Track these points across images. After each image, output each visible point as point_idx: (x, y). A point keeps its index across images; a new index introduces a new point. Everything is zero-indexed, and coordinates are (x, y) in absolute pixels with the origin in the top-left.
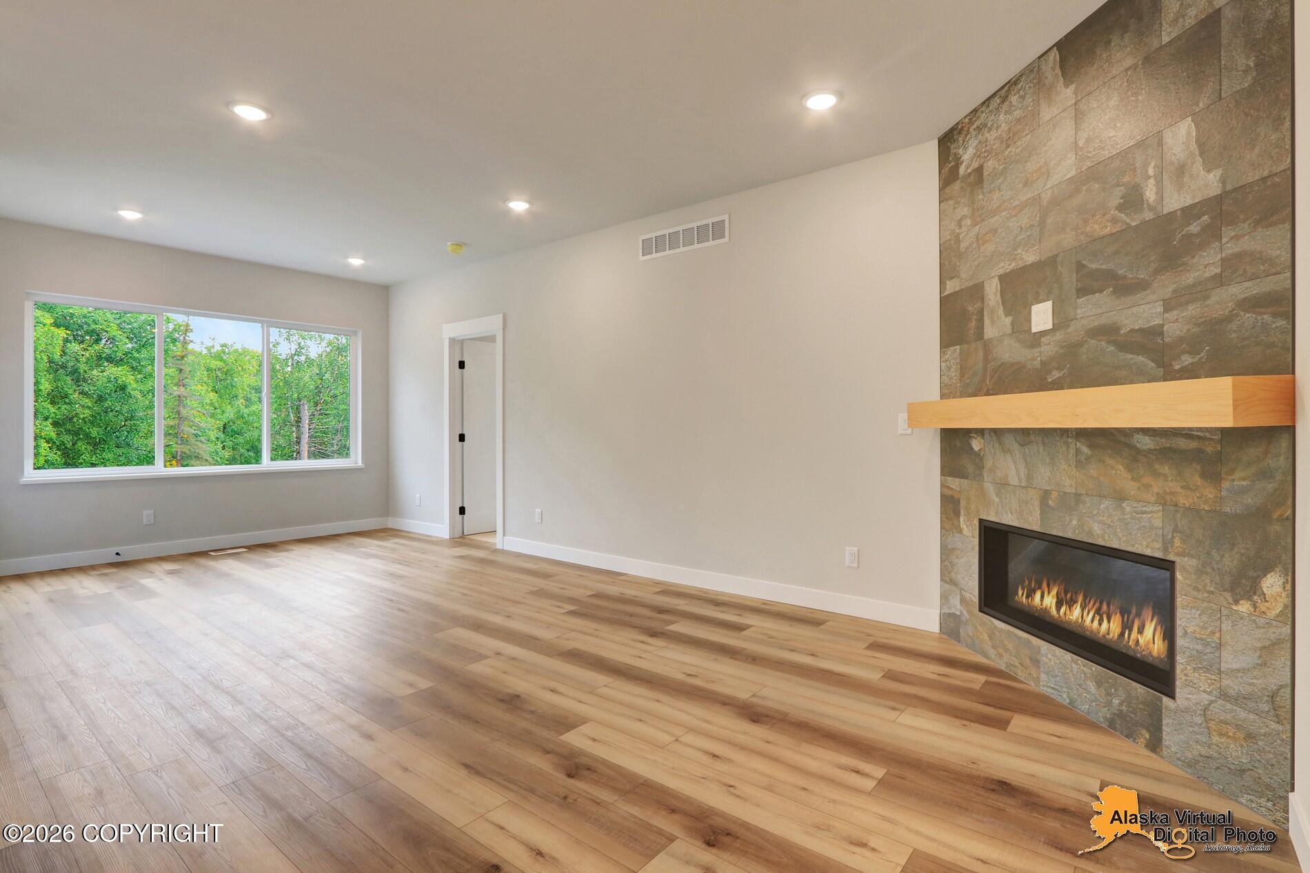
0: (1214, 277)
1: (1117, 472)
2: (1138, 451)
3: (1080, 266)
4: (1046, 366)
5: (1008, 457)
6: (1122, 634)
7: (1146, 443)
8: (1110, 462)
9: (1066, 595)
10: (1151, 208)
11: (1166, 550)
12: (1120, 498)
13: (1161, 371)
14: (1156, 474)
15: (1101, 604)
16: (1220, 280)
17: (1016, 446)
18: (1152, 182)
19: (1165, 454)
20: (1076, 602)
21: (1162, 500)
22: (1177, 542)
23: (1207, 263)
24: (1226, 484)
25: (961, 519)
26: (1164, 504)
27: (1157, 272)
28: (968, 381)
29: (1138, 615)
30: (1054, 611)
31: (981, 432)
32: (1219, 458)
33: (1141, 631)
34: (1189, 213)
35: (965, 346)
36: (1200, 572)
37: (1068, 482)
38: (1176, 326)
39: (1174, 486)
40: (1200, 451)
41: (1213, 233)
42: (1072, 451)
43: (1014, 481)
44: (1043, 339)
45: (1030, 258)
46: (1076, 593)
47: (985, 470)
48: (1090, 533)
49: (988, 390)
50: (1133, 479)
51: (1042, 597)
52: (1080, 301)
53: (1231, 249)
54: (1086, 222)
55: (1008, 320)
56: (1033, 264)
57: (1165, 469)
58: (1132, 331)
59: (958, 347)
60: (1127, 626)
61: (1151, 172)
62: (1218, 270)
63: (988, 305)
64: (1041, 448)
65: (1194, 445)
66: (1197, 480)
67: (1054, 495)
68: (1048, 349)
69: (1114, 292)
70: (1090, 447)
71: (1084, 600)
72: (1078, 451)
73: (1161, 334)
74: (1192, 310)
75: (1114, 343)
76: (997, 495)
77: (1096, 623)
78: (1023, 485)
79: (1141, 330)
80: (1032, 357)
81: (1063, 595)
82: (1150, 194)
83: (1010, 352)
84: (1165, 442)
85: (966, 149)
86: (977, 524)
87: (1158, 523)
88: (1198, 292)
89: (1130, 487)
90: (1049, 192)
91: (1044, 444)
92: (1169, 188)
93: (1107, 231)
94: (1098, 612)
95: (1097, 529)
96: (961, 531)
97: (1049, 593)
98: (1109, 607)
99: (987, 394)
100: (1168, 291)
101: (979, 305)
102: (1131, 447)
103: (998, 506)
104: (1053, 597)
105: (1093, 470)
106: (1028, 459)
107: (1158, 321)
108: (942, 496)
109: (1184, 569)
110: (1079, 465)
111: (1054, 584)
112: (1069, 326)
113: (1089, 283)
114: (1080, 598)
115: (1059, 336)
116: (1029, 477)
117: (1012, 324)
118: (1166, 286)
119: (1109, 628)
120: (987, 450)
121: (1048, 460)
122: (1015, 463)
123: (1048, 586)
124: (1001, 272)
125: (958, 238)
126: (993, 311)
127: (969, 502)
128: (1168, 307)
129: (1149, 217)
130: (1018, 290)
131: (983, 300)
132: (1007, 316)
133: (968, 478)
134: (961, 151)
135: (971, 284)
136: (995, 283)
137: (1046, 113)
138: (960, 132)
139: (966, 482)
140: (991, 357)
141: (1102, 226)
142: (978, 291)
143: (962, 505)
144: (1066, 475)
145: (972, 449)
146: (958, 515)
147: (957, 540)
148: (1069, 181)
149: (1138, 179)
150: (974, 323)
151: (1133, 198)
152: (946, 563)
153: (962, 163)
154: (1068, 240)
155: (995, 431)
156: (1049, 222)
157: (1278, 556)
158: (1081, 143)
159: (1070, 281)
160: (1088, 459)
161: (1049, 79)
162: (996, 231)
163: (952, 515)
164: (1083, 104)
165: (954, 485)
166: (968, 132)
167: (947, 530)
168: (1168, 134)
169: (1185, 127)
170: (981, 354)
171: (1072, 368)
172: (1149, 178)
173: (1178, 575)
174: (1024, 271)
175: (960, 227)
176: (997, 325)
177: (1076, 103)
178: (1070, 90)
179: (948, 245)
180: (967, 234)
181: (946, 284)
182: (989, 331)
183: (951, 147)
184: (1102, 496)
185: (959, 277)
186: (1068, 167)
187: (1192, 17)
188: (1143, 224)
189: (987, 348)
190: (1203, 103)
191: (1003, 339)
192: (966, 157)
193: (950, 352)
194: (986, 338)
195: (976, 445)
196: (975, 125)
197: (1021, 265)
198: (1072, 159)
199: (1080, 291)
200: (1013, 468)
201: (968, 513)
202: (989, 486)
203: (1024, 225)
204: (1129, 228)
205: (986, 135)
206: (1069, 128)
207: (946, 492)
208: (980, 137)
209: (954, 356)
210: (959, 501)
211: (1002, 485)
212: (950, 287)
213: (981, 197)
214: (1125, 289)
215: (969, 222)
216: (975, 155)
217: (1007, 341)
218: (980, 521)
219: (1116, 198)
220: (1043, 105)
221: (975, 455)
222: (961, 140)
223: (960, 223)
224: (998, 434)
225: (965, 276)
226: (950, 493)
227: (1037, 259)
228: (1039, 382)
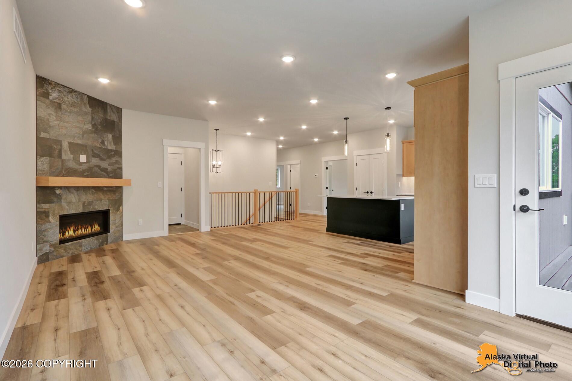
0: (114, 163)
1: (101, 195)
3: (92, 151)
4: (84, 171)
5: (72, 194)
6: (92, 230)
7: (105, 189)
8: (99, 193)
9: (76, 228)
11: (109, 207)
12: (101, 200)
13: (107, 176)
15: (85, 225)
17: (75, 191)
19: (108, 191)
20: (79, 229)
21: (108, 199)
22: (110, 206)
24: (116, 195)
25: (50, 218)
27: (107, 158)
28: (54, 170)
29: (93, 224)
30: (74, 235)
31: (60, 188)
32: (115, 191)
33: (95, 227)
34: (112, 151)
35: (53, 159)
36: (113, 209)
37: (90, 199)
38: (110, 169)
39: (110, 196)
41: (114, 156)
42: (91, 192)
43: (74, 200)
44: (83, 164)
45: (79, 142)
46: (78, 226)
47: (63, 199)
48: (95, 209)
49: (64, 175)
51: (68, 232)
52: (93, 158)
54: (94, 142)
55: (72, 156)
56: (79, 144)
57: (108, 193)
59: (49, 158)
60: (92, 228)
61: (106, 139)
62: (115, 162)
63: (64, 149)
64: (83, 191)
65: (112, 189)
66: (113, 195)
67: (86, 202)
68: (84, 167)
69: (100, 159)
70: (95, 190)
71: (81, 226)
72: (92, 192)
73: (107, 169)
74: (112, 167)
75: (100, 169)
76: (67, 206)
77: (85, 231)
78: (77, 201)
79: (104, 168)
80: (81, 168)
81: (75, 228)
82: (106, 143)
83: (72, 165)
84: (108, 189)
85: (53, 92)
86: (59, 218)
87: (107, 203)
89: (103, 197)
90: (85, 129)
91: (83, 190)
92: (108, 144)
94: (85, 228)
95: (96, 207)
96: (50, 222)
97: (70, 230)
98: (87, 225)
99: (63, 176)
100: (109, 163)
101: (59, 147)
102: (103, 190)
103: (68, 209)
104: (72, 231)
105: (96, 195)
106: (79, 195)
108: (37, 212)
110: (92, 195)
111: (71, 226)
112: (90, 163)
113: (95, 155)
114: (80, 227)
115: (87, 165)
116: (79, 199)
117: (73, 157)
118: (108, 161)
119: (89, 230)
120: (63, 193)
121: (84, 194)
122: (74, 196)
123: (70, 228)
124: (69, 141)
125: (48, 120)
126: (65, 151)
127: (54, 211)
128: (109, 165)
129: (106, 148)
130: (76, 149)
131: (61, 146)
132: (71, 155)
133: (53, 203)
134: (50, 91)
135: (55, 139)
136: (66, 143)
137: (84, 109)
138: (50, 84)
139: (53, 204)
140: (65, 165)
141: (98, 144)
142: (59, 142)
143: (51, 212)
144: (88, 197)
145: (56, 193)
146: (48, 216)
147: (48, 226)
148: (90, 129)
149: (104, 139)
150: (57, 152)
151: (103, 143)
152: (40, 237)
153: (51, 95)
154: (90, 143)
155: (67, 187)
156: (85, 136)
157: (121, 204)
158: (93, 123)
159: (90, 153)
160: (95, 193)
161: (85, 101)
162: (67, 128)
163: (44, 217)
164: (93, 115)
165: (46, 206)
166: (54, 87)
167: (41, 224)
168: (108, 134)
169: (111, 135)
170: (60, 163)
171: (91, 173)
172: (105, 140)
173: (110, 211)
174: (77, 145)
175: (50, 116)
176: (67, 156)
177: (92, 113)
178: (90, 109)
179: (42, 119)
180: (53, 121)
181: (41, 133)
182: (64, 157)
183: (45, 85)
184: (97, 200)
185: (49, 133)
186: (89, 127)
187: (112, 118)
188: (104, 148)
189: (63, 161)
190: (113, 134)
191: (69, 160)
192: (53, 95)
193: (43, 159)
194: (62, 158)
195: (58, 192)
196: (58, 88)
197: (76, 142)
198: (90, 125)
199: (93, 156)
200: (73, 197)
201: (54, 215)
202: (64, 204)
203: (77, 132)
204: (102, 148)
205: (63, 96)
206: (90, 118)
207: (40, 210)
208: (60, 94)
209: (45, 160)
210: (49, 212)
211: (69, 203)
212: (43, 135)
213: (60, 113)
214: (102, 159)
215: (54, 118)
216: (58, 98)
217: (71, 162)
218: (60, 215)
219: (100, 141)
220: (83, 106)
221: (57, 194)
222: (50, 87)
223: (49, 115)
224: (68, 188)
225: (52, 134)
226: (43, 210)
227: (81, 143)
228: (82, 174)
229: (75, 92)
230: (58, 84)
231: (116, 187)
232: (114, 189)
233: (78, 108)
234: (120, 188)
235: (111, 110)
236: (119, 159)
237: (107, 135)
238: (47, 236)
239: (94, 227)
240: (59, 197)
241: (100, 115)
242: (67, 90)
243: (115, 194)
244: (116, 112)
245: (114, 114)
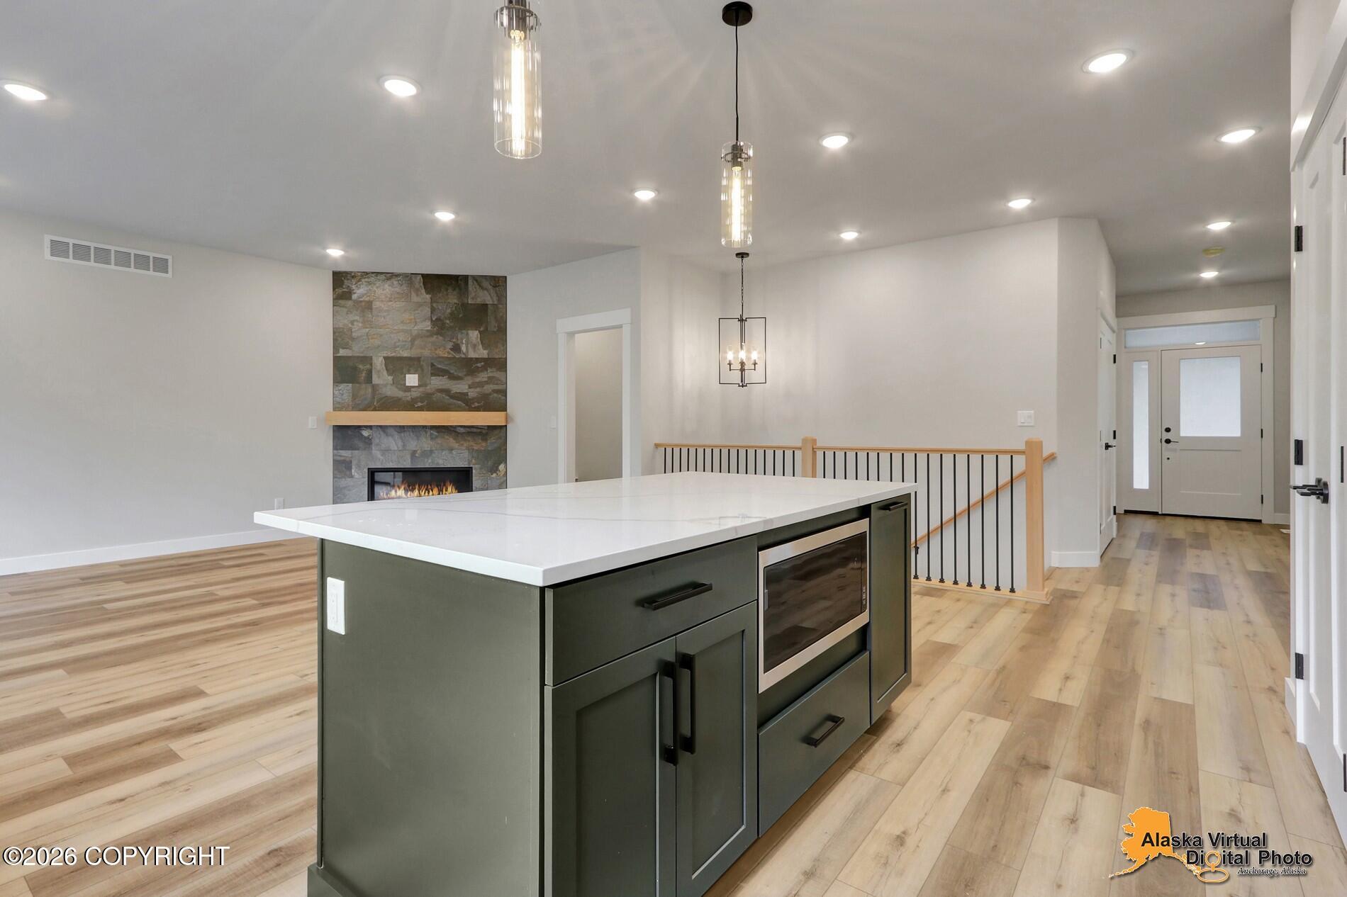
0: (485, 381)
1: (451, 442)
2: (459, 433)
3: (432, 365)
4: (414, 400)
5: (390, 438)
7: (462, 430)
8: (446, 437)
10: (464, 354)
11: (469, 464)
12: (451, 450)
13: (467, 408)
14: (465, 440)
16: (486, 383)
17: (396, 433)
18: (464, 345)
19: (469, 433)
21: (468, 449)
22: (473, 461)
23: (483, 377)
24: (489, 441)
25: (353, 471)
26: (469, 450)
27: (465, 375)
28: (360, 402)
31: (370, 427)
32: (487, 434)
34: (478, 360)
35: (358, 385)
36: (481, 469)
37: (426, 446)
38: (473, 393)
39: (472, 443)
40: (481, 432)
41: (484, 369)
42: (428, 434)
43: (394, 447)
44: (412, 389)
45: (405, 354)
47: (373, 444)
48: (438, 464)
49: (375, 407)
50: (457, 443)
52: (433, 378)
53: (491, 375)
54: (436, 349)
55: (390, 378)
56: (406, 357)
57: (469, 438)
58: (456, 393)
59: (351, 384)
61: (464, 342)
62: (487, 380)
63: (376, 368)
64: (411, 434)
65: (479, 430)
66: (480, 441)
67: (419, 451)
68: (415, 394)
69: (448, 378)
70: (438, 432)
72: (431, 434)
73: (467, 395)
74: (478, 390)
75: (449, 396)
76: (382, 455)
78: (400, 449)
79: (459, 393)
80: (407, 396)
82: (464, 348)
83: (391, 391)
84: (468, 430)
85: (359, 288)
86: (367, 471)
87: (466, 455)
88: (481, 384)
89: (456, 445)
90: (416, 332)
91: (413, 432)
92: (471, 350)
93: (446, 356)
95: (441, 461)
96: (352, 477)
99: (375, 410)
100: (470, 382)
101: (368, 366)
102: (456, 432)
103: (382, 459)
105: (439, 441)
106: (404, 438)
107: (466, 391)
108: (334, 461)
109: (475, 469)
110: (432, 439)
112: (426, 386)
113: (437, 372)
115: (421, 389)
116: (404, 446)
117: (393, 380)
118: (469, 380)
120: (375, 435)
121: (415, 438)
122: (395, 440)
124: (385, 355)
125: (350, 329)
126: (379, 371)
127: (359, 461)
128: (470, 387)
129: (463, 356)
130: (397, 365)
131: (371, 365)
132: (389, 375)
133: (358, 449)
134: (354, 287)
135: (362, 355)
136: (381, 359)
137: (415, 298)
138: (353, 277)
139: (357, 451)
140: (377, 392)
141: (443, 353)
142: (367, 360)
143: (354, 463)
144: (425, 443)
145: (362, 435)
146: (350, 468)
147: (348, 481)
148: (428, 331)
149: (459, 342)
150: (364, 375)
151: (456, 348)
152: (339, 495)
153: (355, 293)
154: (426, 353)
155: (381, 426)
156: (416, 342)
157: (503, 459)
158: (434, 319)
159: (428, 369)
160: (437, 437)
161: (417, 285)
162: (381, 335)
163: (344, 469)
164: (434, 305)
165: (346, 454)
166: (360, 280)
167: (339, 478)
168: (470, 332)
169: (476, 333)
170: (370, 390)
171: (428, 403)
172: (463, 343)
173: (474, 471)
174: (401, 359)
175: (353, 324)
176: (382, 378)
177: (431, 303)
178: (428, 297)
179: (341, 330)
180: (358, 330)
181: (339, 350)
182: (376, 380)
183: (346, 281)
184: (443, 450)
185: (350, 349)
186: (427, 325)
187: (479, 301)
188: (461, 358)
189: (375, 388)
190: (482, 329)
191: (386, 385)
192: (358, 292)
193: (342, 386)
194: (373, 383)
195: (365, 433)
196: (366, 280)
197: (399, 355)
198: (429, 323)
199: (432, 374)
200: (393, 443)
201: (359, 466)
202: (376, 452)
203: (401, 339)
204: (455, 357)
205: (375, 288)
206: (427, 310)
207: (339, 458)
208: (370, 287)
209: (347, 388)
210: (351, 462)
211: (386, 451)
212: (342, 352)
213: (370, 316)
214: (453, 377)
215: (360, 325)
216: (366, 294)
217: (389, 387)
218: (369, 469)
219: (450, 345)
220: (413, 294)
221: (365, 437)
222: (354, 281)
223: (352, 322)
224: (383, 428)
225: (356, 350)
226: (342, 458)
227: (409, 355)
228: (410, 406)
229: (397, 275)
230: (366, 273)
231: (489, 427)
232: (484, 431)
233: (403, 300)
234: (503, 428)
235: (478, 287)
236: (498, 374)
237: (467, 334)
238: (348, 497)
240: (368, 442)
241: (451, 299)
242: (383, 277)
243: (485, 440)
244: (490, 287)
245: (485, 292)
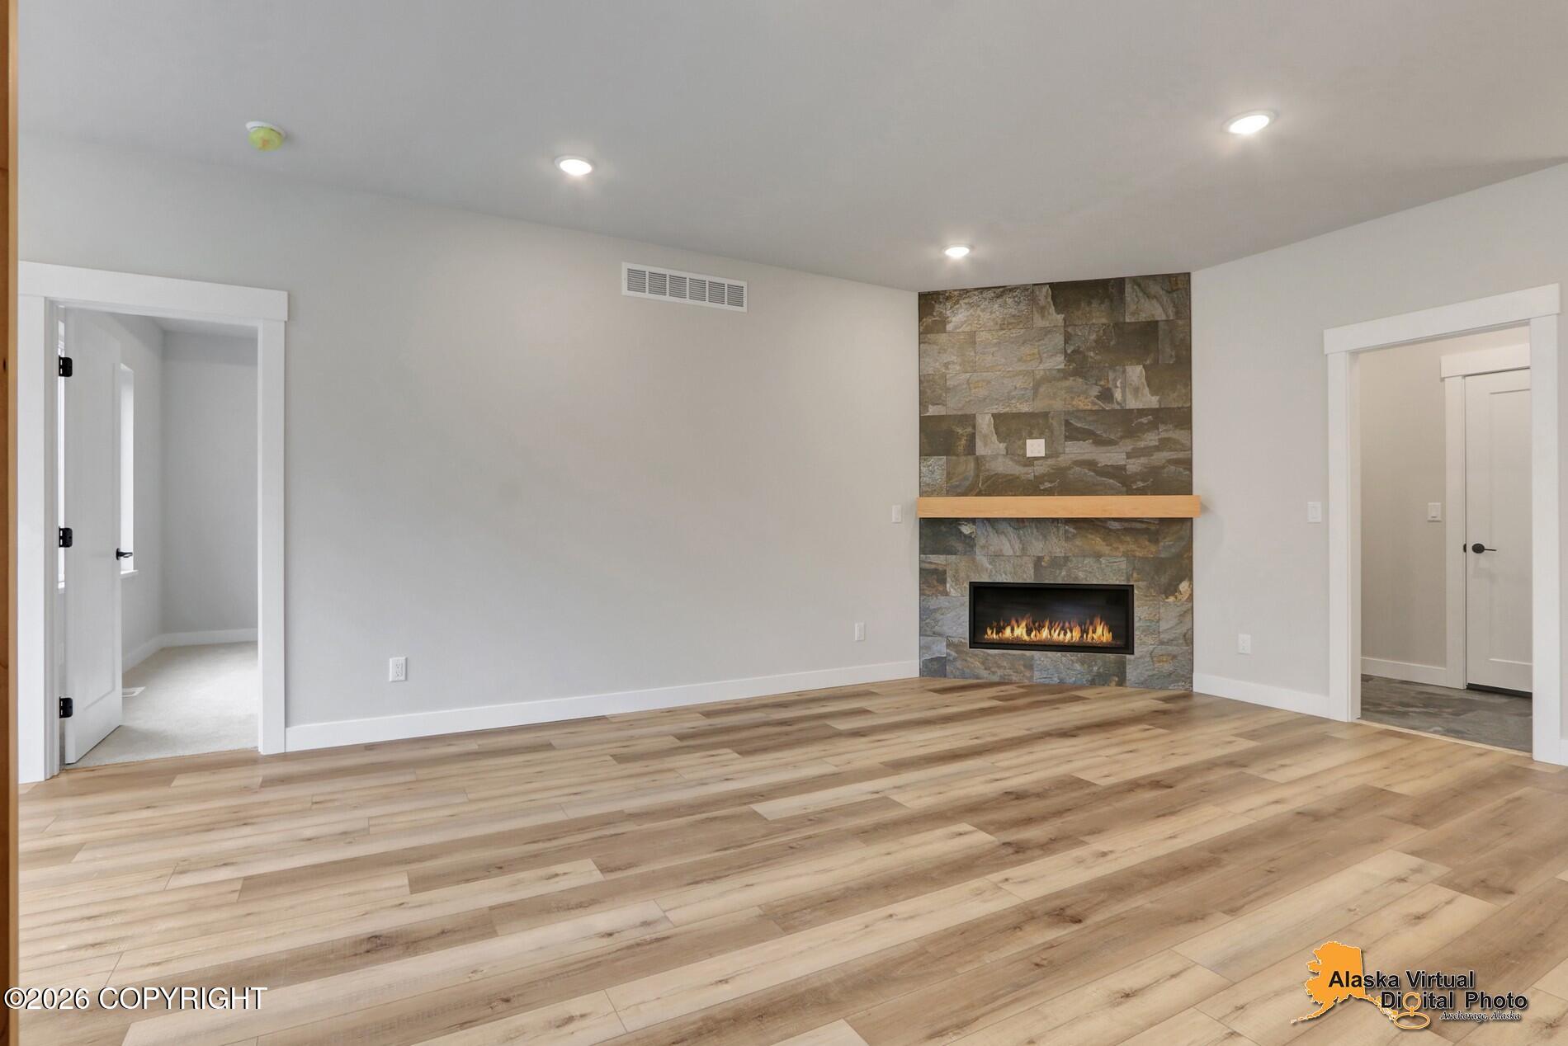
0: (1155, 446)
1: (1098, 542)
2: (1111, 530)
3: (1067, 423)
4: (1039, 479)
5: (1003, 537)
6: (1082, 636)
7: (1116, 525)
8: (1090, 536)
9: (1034, 624)
10: (1118, 403)
11: (1128, 580)
12: (1098, 556)
13: (1124, 489)
14: (1122, 542)
15: (1064, 623)
16: (1158, 448)
17: (1010, 530)
18: (1119, 390)
19: (1127, 531)
20: (1044, 627)
21: (1125, 554)
22: (1135, 575)
23: (1151, 439)
24: (1162, 544)
25: (948, 585)
26: (1127, 557)
27: (1121, 438)
28: (957, 483)
29: (1091, 623)
30: (1026, 637)
31: (973, 521)
32: (1157, 532)
33: (1094, 632)
34: (1142, 412)
35: (954, 458)
36: (1148, 588)
37: (1059, 550)
38: (1134, 466)
39: (1133, 547)
40: (1148, 529)
41: (1153, 426)
42: (1061, 532)
43: (1007, 550)
44: (1035, 462)
45: (1025, 408)
46: (1043, 622)
47: (977, 546)
48: (1076, 578)
49: (981, 491)
50: (1107, 545)
51: (1012, 630)
52: (1069, 443)
53: (1164, 435)
54: (1073, 398)
55: (1002, 446)
56: (1025, 413)
57: (1128, 539)
58: (1106, 465)
59: (945, 457)
60: (1084, 631)
61: (1118, 384)
62: (1157, 444)
63: (981, 432)
64: (1035, 531)
65: (1144, 526)
66: (1147, 543)
67: (1047, 559)
68: (1040, 469)
69: (1093, 443)
70: (1076, 528)
71: (1051, 623)
72: (1066, 531)
73: (1125, 469)
74: (1143, 460)
75: (1094, 471)
76: (990, 563)
77: (1062, 636)
78: (1018, 554)
79: (1111, 466)
80: (1028, 473)
81: (1031, 625)
82: (1118, 395)
83: (1003, 466)
84: (1126, 525)
85: (955, 314)
86: (968, 586)
87: (1123, 566)
88: (1147, 452)
89: (1106, 549)
90: (1042, 373)
91: (1037, 528)
92: (1129, 396)
93: (1089, 408)
94: (1063, 628)
95: (1081, 575)
96: (946, 594)
97: (1018, 627)
98: (1070, 623)
99: (979, 494)
100: (1129, 449)
101: (969, 429)
102: (1105, 528)
103: (991, 571)
104: (1023, 628)
105: (1078, 542)
106: (1023, 538)
107: (1123, 463)
108: (921, 570)
109: (1139, 587)
110: (1067, 539)
111: (1023, 619)
112: (1058, 457)
113: (1074, 434)
114: (1047, 624)
115: (1050, 462)
116: (1024, 549)
117: (1007, 448)
118: (1128, 445)
119: (1074, 636)
120: (979, 533)
121: (1041, 537)
122: (1010, 541)
123: (1017, 621)
124: (995, 411)
125: (944, 376)
126: (985, 436)
127: (957, 571)
128: (1129, 456)
129: (1118, 407)
130: (1012, 427)
131: (974, 427)
132: (1000, 442)
133: (955, 554)
134: (948, 313)
135: (960, 413)
136: (988, 417)
137: (1039, 322)
138: (947, 299)
139: (954, 557)
140: (983, 468)
141: (1083, 404)
142: (969, 420)
143: (949, 574)
144: (1056, 546)
145: (961, 532)
146: (943, 581)
147: (941, 601)
148: (1059, 370)
149: (1110, 386)
150: (963, 442)
151: (1106, 395)
152: (927, 621)
153: (949, 322)
154: (1058, 405)
155: (988, 520)
156: (1042, 390)
157: (1187, 573)
158: (1069, 351)
159: (1059, 430)
160: (1074, 536)
161: (1042, 302)
162: (989, 382)
163: (935, 583)
164: (1070, 330)
165: (939, 560)
166: (957, 302)
167: (929, 596)
168: (1129, 369)
169: (1139, 369)
170: (972, 465)
171: (1061, 483)
172: (1117, 387)
173: (1136, 591)
174: (1018, 416)
175: (947, 368)
176: (990, 446)
177: (1065, 326)
178: (1060, 317)
179: (931, 377)
180: (956, 376)
181: (928, 407)
182: (981, 449)
183: (937, 306)
184: (1084, 556)
185: (944, 405)
186: (1058, 362)
187: (1143, 317)
188: (1113, 410)
189: (979, 461)
190: (1148, 362)
191: (995, 457)
192: (954, 319)
193: (932, 460)
194: (977, 454)
195: (966, 530)
196: (966, 301)
197: (1014, 411)
198: (1061, 358)
199: (1068, 438)
200: (1007, 544)
201: (956, 580)
202: (981, 558)
203: (1018, 386)
204: (1104, 410)
205: (979, 312)
206: (1059, 339)
207: (927, 566)
208: (971, 311)
209: (939, 463)
210: (945, 572)
211: (997, 556)
212: (932, 411)
213: (972, 354)
214: (1099, 442)
215: (958, 368)
216: (965, 321)
217: (1000, 459)
218: (970, 583)
219: (1095, 391)
220: (1037, 316)
221: (965, 536)
222: (948, 304)
223: (946, 365)
224: (991, 522)
225: (952, 406)
226: (933, 566)
227: (1031, 411)
228: (1033, 488)
229: (1012, 289)
230: (966, 291)
231: (1162, 520)
232: (1153, 528)
233: (1021, 326)
234: (1186, 522)
235: (1141, 294)
236: (1177, 435)
237: (1124, 371)
238: (940, 624)
239: (1090, 631)
240: (969, 541)
241: (1098, 316)
242: (991, 294)
243: (1156, 542)
244: (1162, 292)
245: (1154, 302)
